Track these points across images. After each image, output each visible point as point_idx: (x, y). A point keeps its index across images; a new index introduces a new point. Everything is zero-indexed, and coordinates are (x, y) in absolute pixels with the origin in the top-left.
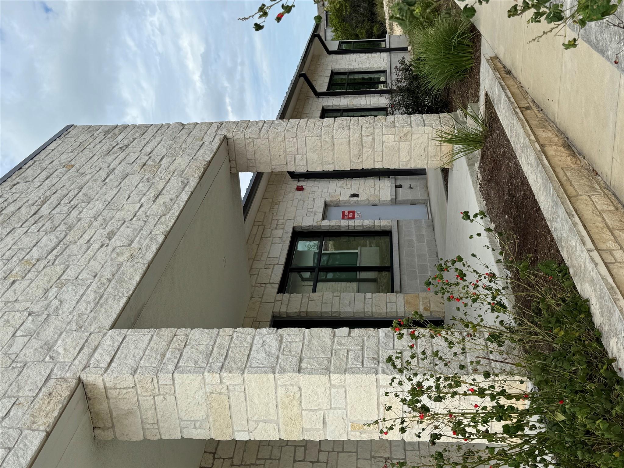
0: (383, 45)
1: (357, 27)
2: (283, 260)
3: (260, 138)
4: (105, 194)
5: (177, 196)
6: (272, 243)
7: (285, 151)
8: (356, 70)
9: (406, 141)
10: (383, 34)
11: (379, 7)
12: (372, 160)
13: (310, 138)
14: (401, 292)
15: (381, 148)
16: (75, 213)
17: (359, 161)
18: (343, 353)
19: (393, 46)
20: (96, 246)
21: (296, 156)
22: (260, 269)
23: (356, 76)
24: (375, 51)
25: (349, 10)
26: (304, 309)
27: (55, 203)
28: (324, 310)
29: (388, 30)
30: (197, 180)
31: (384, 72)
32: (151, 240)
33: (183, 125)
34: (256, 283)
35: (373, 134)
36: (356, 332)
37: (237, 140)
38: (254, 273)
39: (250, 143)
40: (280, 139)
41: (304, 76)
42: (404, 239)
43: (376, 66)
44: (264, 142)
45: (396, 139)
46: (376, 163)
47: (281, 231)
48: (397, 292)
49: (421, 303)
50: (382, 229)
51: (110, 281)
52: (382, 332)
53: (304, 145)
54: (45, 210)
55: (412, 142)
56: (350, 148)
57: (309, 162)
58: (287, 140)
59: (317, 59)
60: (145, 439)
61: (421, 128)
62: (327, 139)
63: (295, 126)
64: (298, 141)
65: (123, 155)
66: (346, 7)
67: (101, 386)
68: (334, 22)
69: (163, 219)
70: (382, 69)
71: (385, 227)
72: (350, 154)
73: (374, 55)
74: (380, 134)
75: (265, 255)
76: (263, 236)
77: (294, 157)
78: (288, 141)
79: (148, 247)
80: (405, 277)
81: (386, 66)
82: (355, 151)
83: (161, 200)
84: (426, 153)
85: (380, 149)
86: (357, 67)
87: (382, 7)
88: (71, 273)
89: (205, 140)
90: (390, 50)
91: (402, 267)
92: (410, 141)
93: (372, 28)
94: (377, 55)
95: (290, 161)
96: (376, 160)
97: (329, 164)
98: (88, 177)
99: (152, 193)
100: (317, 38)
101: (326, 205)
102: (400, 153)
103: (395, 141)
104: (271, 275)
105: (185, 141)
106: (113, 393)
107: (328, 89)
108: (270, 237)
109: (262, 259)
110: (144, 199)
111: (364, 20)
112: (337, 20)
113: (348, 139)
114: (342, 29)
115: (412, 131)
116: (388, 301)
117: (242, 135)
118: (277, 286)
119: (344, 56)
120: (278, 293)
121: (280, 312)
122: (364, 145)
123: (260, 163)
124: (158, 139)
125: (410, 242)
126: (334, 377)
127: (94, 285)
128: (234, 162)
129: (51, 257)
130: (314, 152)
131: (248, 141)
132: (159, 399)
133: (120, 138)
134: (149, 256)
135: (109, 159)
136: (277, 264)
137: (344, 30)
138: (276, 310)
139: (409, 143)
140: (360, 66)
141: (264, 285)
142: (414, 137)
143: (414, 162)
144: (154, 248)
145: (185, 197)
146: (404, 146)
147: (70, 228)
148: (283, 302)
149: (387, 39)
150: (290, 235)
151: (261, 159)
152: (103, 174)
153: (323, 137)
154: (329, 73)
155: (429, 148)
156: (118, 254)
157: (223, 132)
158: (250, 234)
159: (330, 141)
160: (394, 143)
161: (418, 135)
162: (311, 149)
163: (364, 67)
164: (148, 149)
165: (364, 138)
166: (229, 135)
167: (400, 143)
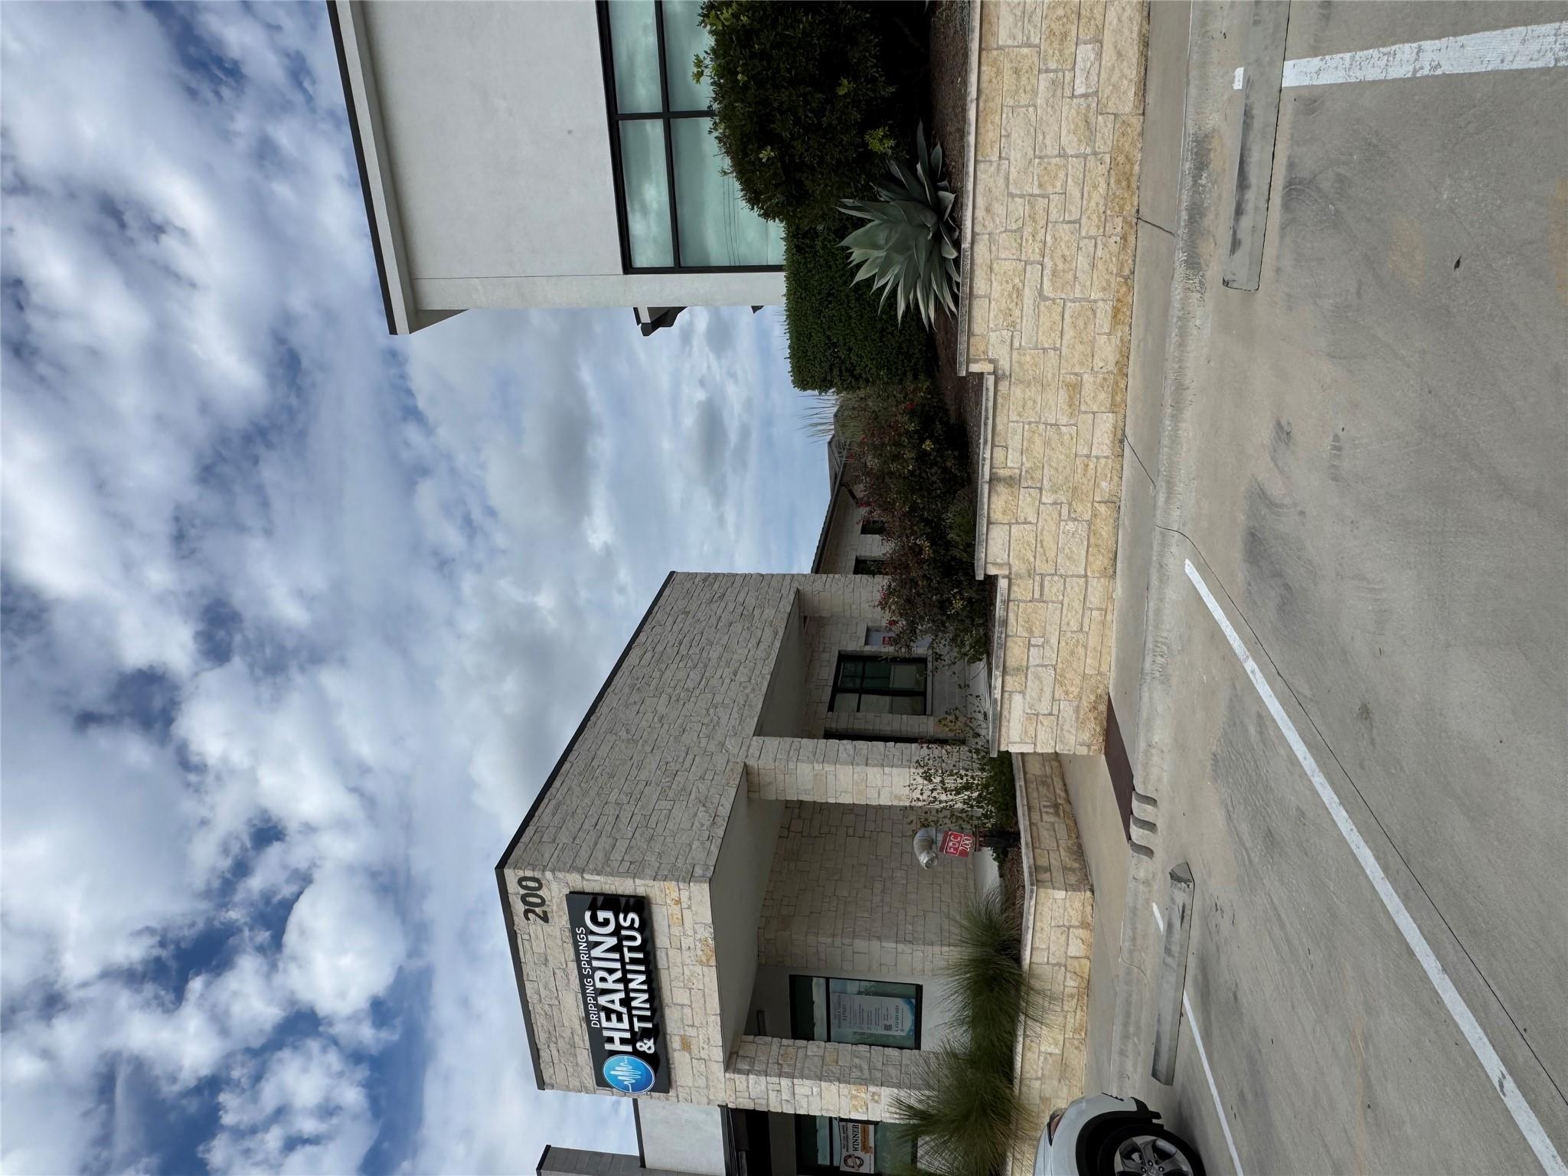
4: (720, 639)
5: (772, 644)
6: (820, 666)
14: (932, 715)
16: (704, 655)
18: (891, 757)
20: (727, 681)
26: (850, 726)
27: (688, 646)
30: (783, 629)
32: (763, 678)
33: (762, 575)
34: (809, 702)
36: (899, 745)
48: (928, 715)
50: (918, 656)
51: (744, 706)
52: (914, 746)
54: (683, 651)
60: (777, 800)
65: (723, 605)
67: (756, 767)
69: (766, 662)
75: (815, 676)
76: (812, 659)
79: (762, 683)
80: (936, 702)
83: (762, 646)
88: (718, 699)
89: (783, 591)
91: (934, 693)
98: (704, 623)
99: (754, 641)
101: (868, 630)
104: (822, 695)
105: (767, 593)
106: (762, 772)
108: (818, 660)
109: (813, 680)
110: (750, 645)
116: (920, 722)
118: (827, 705)
120: (827, 710)
121: (830, 726)
124: (746, 589)
126: (886, 769)
127: (735, 709)
129: (702, 686)
132: (787, 776)
133: (716, 586)
134: (764, 689)
135: (714, 606)
138: (827, 724)
141: (816, 703)
144: (766, 684)
145: (777, 644)
147: (706, 666)
148: (832, 718)
150: (836, 659)
152: (714, 620)
156: (744, 688)
157: (795, 585)
164: (740, 599)
166: (801, 588)
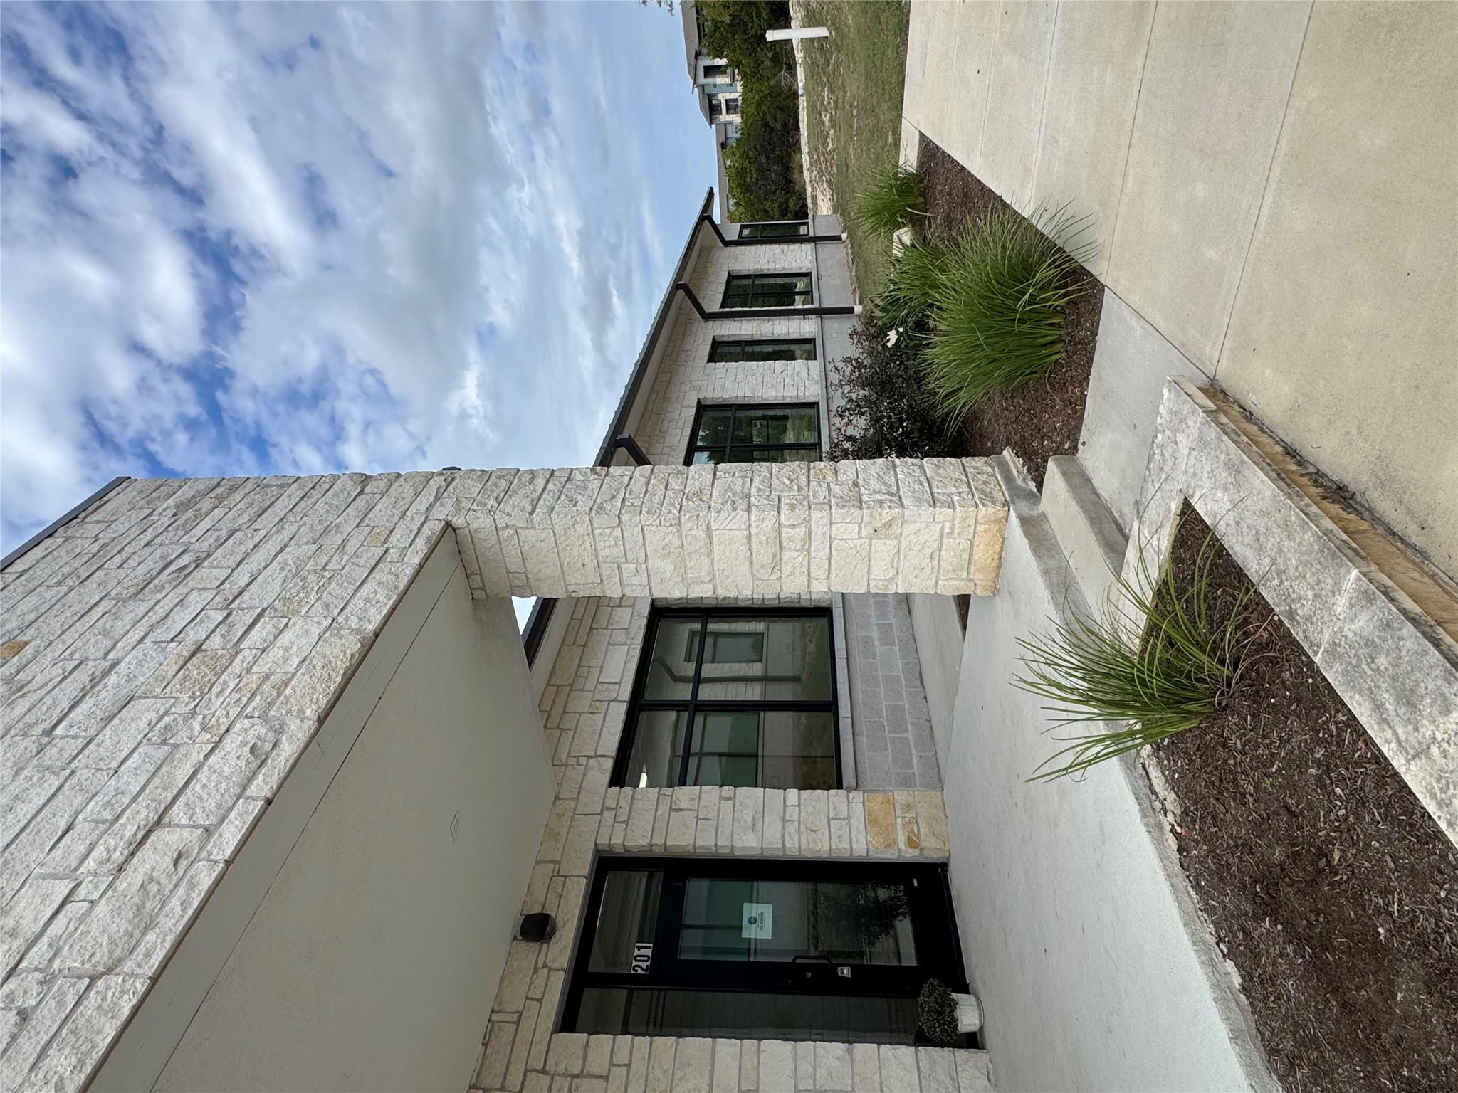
0: (803, 230)
1: (766, 199)
2: (626, 692)
3: (534, 528)
6: (609, 644)
7: (596, 555)
8: (765, 272)
9: (887, 537)
10: (802, 213)
11: (796, 171)
12: (805, 577)
13: (654, 528)
14: (857, 788)
15: (827, 550)
17: (774, 577)
19: (819, 234)
21: (624, 566)
22: (580, 714)
23: (766, 281)
24: (794, 241)
25: (755, 176)
26: (658, 840)
28: (700, 843)
29: (810, 205)
31: (808, 274)
33: (365, 481)
34: (569, 756)
35: (807, 521)
37: (477, 531)
38: (568, 726)
39: (511, 537)
40: (580, 530)
41: (685, 288)
42: (857, 634)
43: (795, 265)
44: (543, 536)
45: (864, 533)
46: (814, 582)
47: (629, 610)
48: (849, 789)
49: (899, 820)
50: (813, 605)
53: (641, 544)
55: (903, 538)
56: (750, 549)
57: (653, 577)
58: (597, 532)
59: (706, 253)
61: (926, 511)
62: (694, 532)
63: (618, 491)
64: (625, 533)
66: (750, 173)
68: (734, 192)
70: (804, 270)
71: (819, 600)
72: (751, 563)
73: (792, 246)
74: (826, 521)
75: (595, 672)
76: (594, 626)
77: (619, 567)
78: (601, 534)
80: (863, 741)
81: (809, 266)
82: (764, 556)
84: (936, 563)
85: (823, 554)
86: (766, 267)
87: (802, 172)
89: (392, 541)
90: (816, 240)
91: (857, 711)
92: (896, 538)
93: (787, 200)
94: (795, 247)
95: (609, 577)
96: (813, 575)
97: (702, 582)
100: (706, 221)
102: (873, 562)
103: (860, 538)
104: (602, 729)
105: (343, 544)
107: (722, 306)
108: (606, 628)
109: (587, 687)
111: (776, 190)
112: (739, 190)
113: (746, 533)
114: (746, 202)
115: (903, 516)
116: (832, 815)
117: (488, 521)
118: (608, 764)
119: (748, 248)
120: (611, 785)
121: (609, 845)
122: (785, 544)
123: (539, 580)
124: (286, 535)
125: (867, 641)
128: (478, 577)
130: (664, 557)
131: (505, 534)
133: (202, 527)
136: (615, 700)
137: (750, 204)
138: (603, 841)
139: (895, 542)
140: (772, 266)
141: (583, 761)
142: (909, 529)
143: (904, 581)
146: (883, 549)
148: (620, 811)
149: (810, 220)
150: (643, 622)
151: (540, 570)
153: (686, 526)
154: (724, 277)
155: (943, 553)
157: (445, 511)
158: (572, 618)
159: (703, 535)
160: (858, 542)
161: (917, 526)
162: (656, 551)
163: (778, 266)
165: (784, 530)
166: (458, 521)
167: (873, 542)
